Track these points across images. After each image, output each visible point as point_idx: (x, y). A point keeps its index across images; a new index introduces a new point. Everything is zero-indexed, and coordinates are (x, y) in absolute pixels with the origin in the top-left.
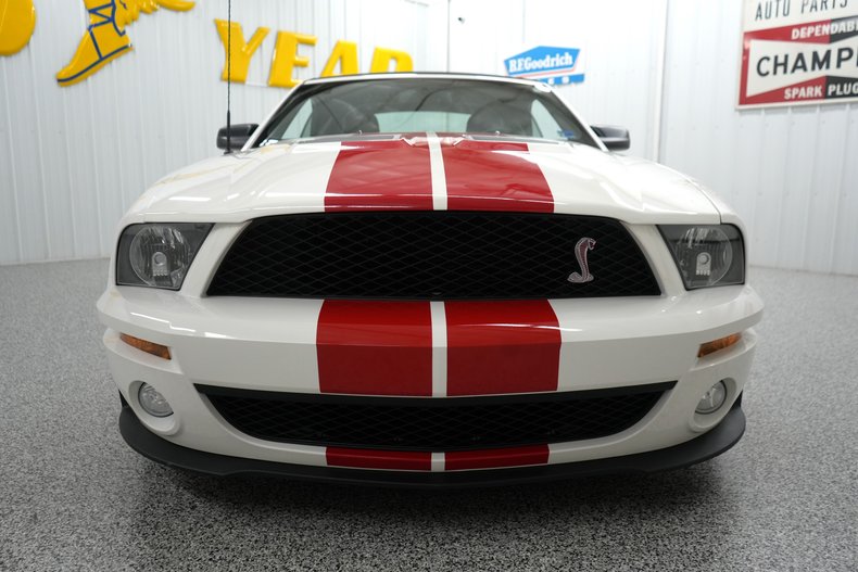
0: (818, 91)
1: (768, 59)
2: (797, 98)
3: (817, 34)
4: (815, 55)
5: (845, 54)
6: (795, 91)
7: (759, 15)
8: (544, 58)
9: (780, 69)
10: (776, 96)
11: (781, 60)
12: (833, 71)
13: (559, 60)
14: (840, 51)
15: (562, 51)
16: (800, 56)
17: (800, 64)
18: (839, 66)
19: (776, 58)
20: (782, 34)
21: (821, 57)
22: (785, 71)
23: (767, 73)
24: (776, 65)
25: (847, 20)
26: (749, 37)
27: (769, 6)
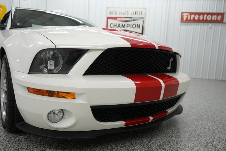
1: (112, 24)
3: (123, 20)
5: (128, 25)
7: (110, 13)
12: (126, 29)
16: (119, 24)
17: (119, 26)
18: (127, 27)
19: (114, 24)
20: (115, 18)
21: (123, 25)
22: (116, 27)
23: (112, 27)
24: (114, 26)
25: (128, 18)
26: (108, 18)
27: (112, 12)
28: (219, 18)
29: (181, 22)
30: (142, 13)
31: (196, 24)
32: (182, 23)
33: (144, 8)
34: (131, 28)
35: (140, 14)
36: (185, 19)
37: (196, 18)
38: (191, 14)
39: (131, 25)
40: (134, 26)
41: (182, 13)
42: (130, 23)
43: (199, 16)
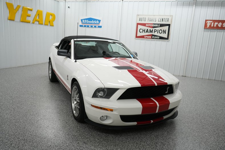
0: (150, 37)
1: (141, 29)
2: (147, 38)
3: (151, 26)
4: (150, 30)
5: (155, 31)
6: (146, 36)
7: (140, 20)
8: (92, 21)
9: (144, 32)
10: (142, 37)
11: (144, 30)
12: (153, 34)
13: (95, 22)
14: (155, 30)
15: (96, 20)
16: (147, 30)
18: (154, 33)
20: (144, 25)
21: (151, 31)
22: (145, 32)
23: (141, 32)
24: (143, 31)
25: (156, 24)
26: (138, 24)
27: (142, 18)
29: (204, 29)
30: (168, 20)
31: (218, 30)
32: (205, 30)
33: (170, 16)
34: (158, 33)
35: (167, 21)
36: (208, 26)
37: (220, 25)
39: (158, 30)
40: (161, 32)
41: (206, 20)
42: (157, 29)
43: (222, 23)
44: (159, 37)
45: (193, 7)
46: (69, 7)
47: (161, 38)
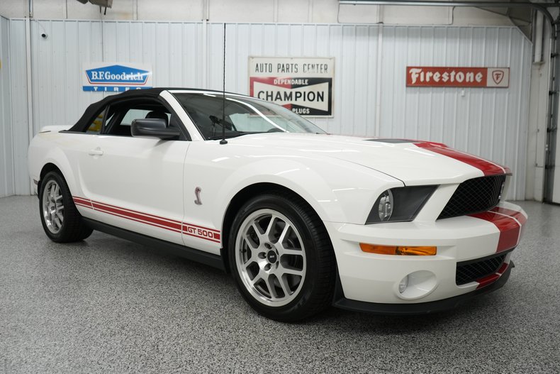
1: (263, 92)
3: (285, 84)
4: (285, 93)
5: (298, 95)
7: (257, 70)
8: (121, 73)
9: (270, 98)
11: (270, 94)
12: (294, 102)
13: (132, 76)
14: (296, 93)
15: (135, 71)
16: (279, 93)
17: (278, 97)
18: (296, 100)
19: (267, 92)
20: (269, 81)
21: (288, 94)
22: (272, 100)
23: (263, 99)
24: (267, 96)
25: (298, 79)
26: (252, 80)
27: (262, 65)
28: (479, 78)
29: (407, 86)
31: (435, 89)
32: (409, 89)
33: (330, 59)
34: (304, 100)
35: (323, 70)
36: (414, 81)
37: (436, 78)
38: (425, 70)
39: (305, 93)
40: (311, 96)
41: (409, 68)
42: (301, 90)
43: (441, 74)
44: (308, 110)
45: (378, 39)
46: (44, 36)
47: (314, 112)
